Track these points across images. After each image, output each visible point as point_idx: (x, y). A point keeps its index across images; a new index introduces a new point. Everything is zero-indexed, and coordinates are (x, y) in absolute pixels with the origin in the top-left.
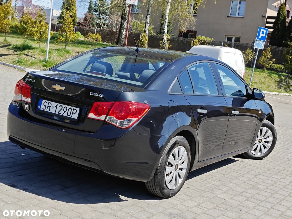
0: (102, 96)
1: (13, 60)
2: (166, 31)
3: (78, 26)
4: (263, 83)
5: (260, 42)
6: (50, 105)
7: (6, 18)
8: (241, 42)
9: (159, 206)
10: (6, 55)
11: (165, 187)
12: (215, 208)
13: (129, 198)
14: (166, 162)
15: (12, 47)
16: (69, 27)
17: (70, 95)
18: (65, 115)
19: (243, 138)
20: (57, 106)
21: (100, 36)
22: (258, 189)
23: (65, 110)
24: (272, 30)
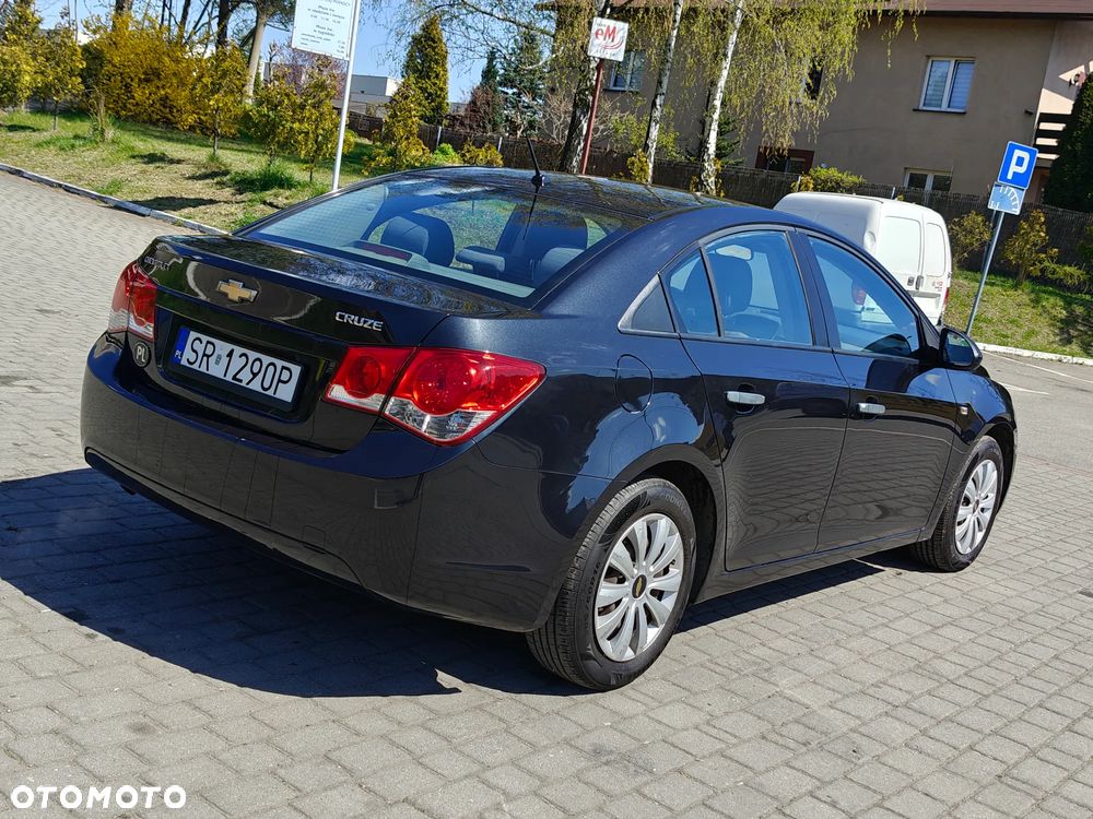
0: (376, 325)
1: (231, 217)
2: (712, 148)
3: (449, 126)
4: (1012, 322)
5: (1009, 191)
6: (209, 350)
7: (218, 90)
8: (953, 191)
9: (566, 718)
10: (212, 202)
11: (591, 652)
12: (764, 738)
13: (467, 681)
14: (599, 565)
15: (231, 180)
16: (406, 125)
17: (280, 319)
18: (256, 386)
19: (908, 496)
20: (230, 355)
21: (500, 156)
22: (936, 675)
23: (255, 370)
24: (1053, 157)
